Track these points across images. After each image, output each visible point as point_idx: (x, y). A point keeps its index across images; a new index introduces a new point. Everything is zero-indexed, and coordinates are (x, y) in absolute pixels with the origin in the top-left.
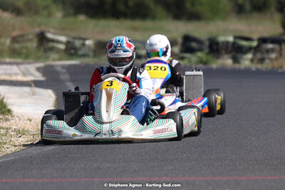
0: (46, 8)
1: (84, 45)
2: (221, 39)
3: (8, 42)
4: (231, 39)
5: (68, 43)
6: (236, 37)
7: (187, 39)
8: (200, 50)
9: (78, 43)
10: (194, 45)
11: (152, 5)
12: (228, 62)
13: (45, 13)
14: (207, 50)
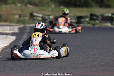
1: (49, 18)
2: (106, 15)
3: (17, 17)
4: (110, 15)
5: (42, 17)
6: (112, 14)
7: (92, 15)
8: (97, 20)
9: (47, 17)
10: (95, 17)
12: (109, 25)
13: (47, 5)
14: (100, 20)
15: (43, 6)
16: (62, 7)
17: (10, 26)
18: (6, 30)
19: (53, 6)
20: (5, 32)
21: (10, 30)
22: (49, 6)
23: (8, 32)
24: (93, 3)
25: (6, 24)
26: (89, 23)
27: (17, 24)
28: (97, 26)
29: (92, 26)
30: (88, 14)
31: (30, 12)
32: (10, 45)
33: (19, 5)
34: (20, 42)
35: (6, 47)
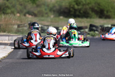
0: (47, 13)
2: (106, 26)
3: (16, 27)
4: (110, 26)
5: (41, 28)
6: (112, 25)
7: (91, 26)
8: (97, 31)
9: (46, 28)
10: (94, 28)
11: (90, 12)
13: (46, 15)
14: (100, 31)
15: (43, 16)
16: (61, 17)
17: (9, 36)
18: (4, 40)
19: (52, 16)
20: (4, 42)
21: (9, 40)
22: (48, 16)
23: (6, 42)
24: (93, 14)
25: (5, 34)
26: (89, 34)
27: (16, 35)
28: (97, 37)
29: (91, 37)
30: (88, 25)
31: (29, 22)
32: (8, 55)
33: (18, 15)
34: (19, 52)
35: (4, 57)
